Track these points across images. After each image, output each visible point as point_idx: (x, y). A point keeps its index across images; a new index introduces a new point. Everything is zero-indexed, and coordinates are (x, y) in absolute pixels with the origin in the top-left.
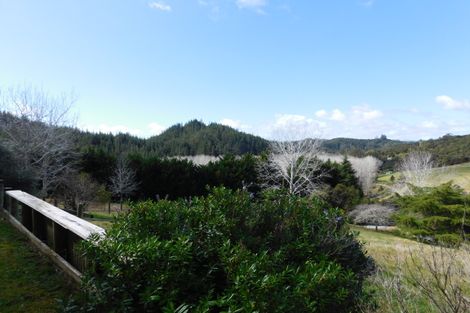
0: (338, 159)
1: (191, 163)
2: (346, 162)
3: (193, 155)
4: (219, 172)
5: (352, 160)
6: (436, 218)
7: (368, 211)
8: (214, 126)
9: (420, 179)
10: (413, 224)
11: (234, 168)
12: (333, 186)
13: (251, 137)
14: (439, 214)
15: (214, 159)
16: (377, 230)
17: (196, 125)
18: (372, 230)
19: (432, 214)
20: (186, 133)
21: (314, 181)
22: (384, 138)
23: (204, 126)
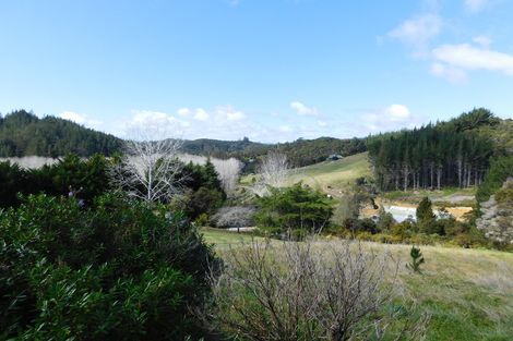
0: (200, 161)
1: (16, 166)
2: (209, 164)
3: (21, 155)
4: (58, 177)
5: (215, 162)
6: (289, 215)
7: (230, 214)
8: (50, 120)
9: (276, 179)
10: (270, 222)
11: (79, 172)
12: (196, 189)
13: (102, 135)
14: (291, 212)
15: (51, 162)
16: (238, 232)
17: (24, 117)
18: (235, 232)
19: (286, 212)
20: (8, 127)
21: (175, 185)
22: (246, 140)
23: (36, 119)
